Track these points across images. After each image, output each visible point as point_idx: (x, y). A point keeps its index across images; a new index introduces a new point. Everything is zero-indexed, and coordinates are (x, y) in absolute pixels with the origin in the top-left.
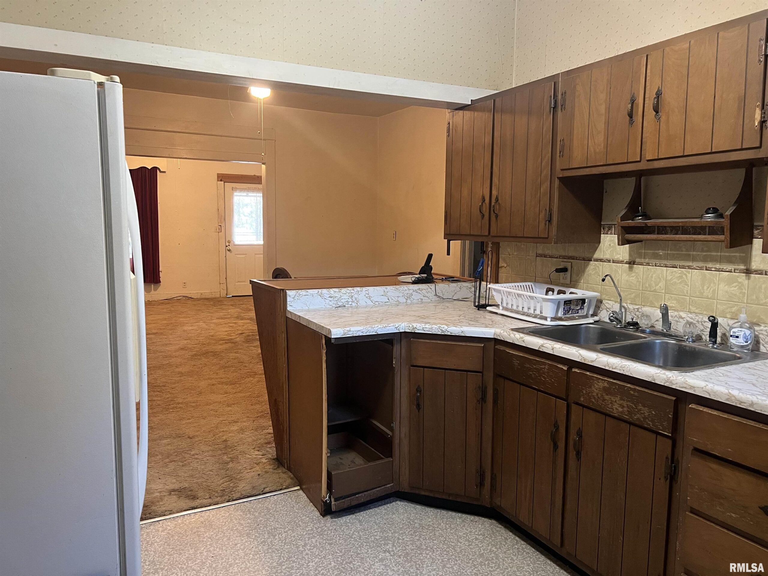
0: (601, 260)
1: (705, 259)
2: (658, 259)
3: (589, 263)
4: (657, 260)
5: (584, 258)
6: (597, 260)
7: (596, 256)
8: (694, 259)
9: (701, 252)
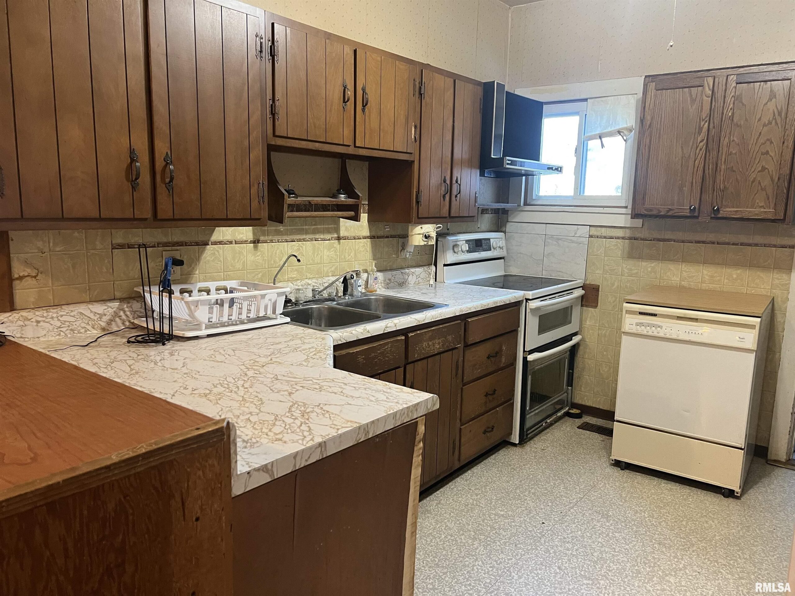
0: (220, 243)
1: (315, 232)
2: (280, 235)
3: (205, 248)
4: (279, 237)
5: (196, 243)
6: (215, 243)
7: (214, 238)
8: (307, 233)
9: (311, 226)
